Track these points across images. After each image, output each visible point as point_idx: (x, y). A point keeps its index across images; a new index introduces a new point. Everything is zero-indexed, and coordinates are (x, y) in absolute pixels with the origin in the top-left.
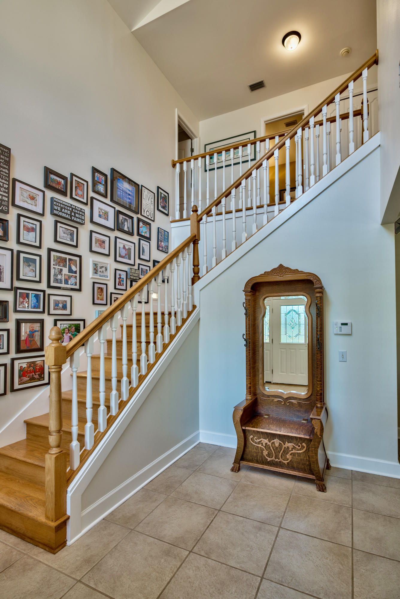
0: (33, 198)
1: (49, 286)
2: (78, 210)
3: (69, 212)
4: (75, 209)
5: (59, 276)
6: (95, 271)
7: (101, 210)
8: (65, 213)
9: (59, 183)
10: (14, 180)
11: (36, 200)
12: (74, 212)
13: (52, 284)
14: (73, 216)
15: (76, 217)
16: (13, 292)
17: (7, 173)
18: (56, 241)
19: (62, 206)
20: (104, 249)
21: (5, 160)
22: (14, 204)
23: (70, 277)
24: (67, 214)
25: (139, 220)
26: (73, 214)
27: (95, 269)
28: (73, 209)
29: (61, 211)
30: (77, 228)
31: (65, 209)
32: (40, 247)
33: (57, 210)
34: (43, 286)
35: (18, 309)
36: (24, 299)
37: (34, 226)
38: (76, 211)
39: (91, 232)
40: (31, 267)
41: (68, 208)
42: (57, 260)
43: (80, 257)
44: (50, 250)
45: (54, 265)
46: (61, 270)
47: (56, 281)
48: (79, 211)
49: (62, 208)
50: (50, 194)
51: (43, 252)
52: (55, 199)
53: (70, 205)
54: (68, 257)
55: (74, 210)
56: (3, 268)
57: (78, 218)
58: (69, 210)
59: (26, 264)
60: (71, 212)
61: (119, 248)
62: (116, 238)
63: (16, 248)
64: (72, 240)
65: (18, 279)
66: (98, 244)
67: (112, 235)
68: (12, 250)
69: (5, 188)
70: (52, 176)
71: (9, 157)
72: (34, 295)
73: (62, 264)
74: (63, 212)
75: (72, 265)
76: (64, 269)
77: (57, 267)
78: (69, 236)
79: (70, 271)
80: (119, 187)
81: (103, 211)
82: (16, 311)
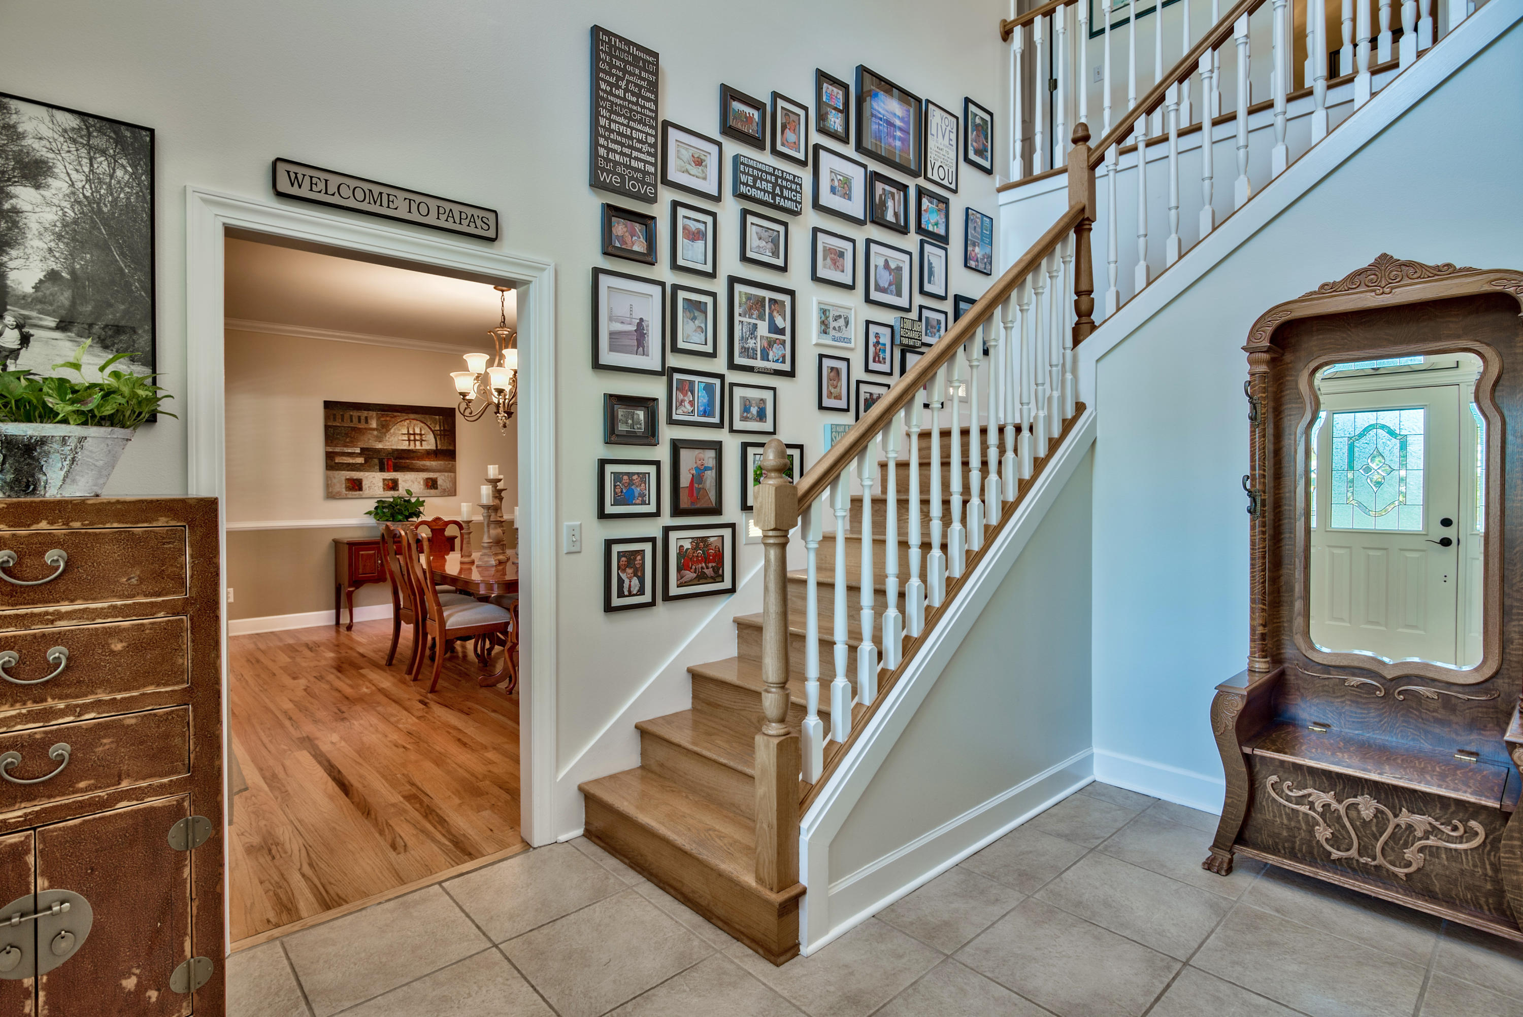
0: (699, 162)
1: (732, 366)
2: (787, 180)
3: (770, 187)
4: (782, 178)
5: (750, 340)
6: (823, 327)
7: (836, 174)
8: (761, 190)
9: (749, 119)
10: (666, 124)
11: (706, 166)
12: (779, 186)
13: (738, 360)
14: (778, 195)
15: (785, 198)
16: (665, 378)
17: (651, 110)
18: (744, 258)
19: (755, 172)
20: (843, 271)
21: (650, 82)
22: (666, 182)
23: (771, 343)
24: (765, 191)
25: (921, 192)
26: (778, 191)
27: (823, 323)
28: (777, 177)
29: (754, 187)
30: (786, 225)
31: (762, 179)
32: (713, 275)
33: (747, 185)
34: (719, 365)
35: (675, 417)
36: (685, 395)
37: (702, 227)
38: (784, 183)
39: (816, 230)
40: (696, 322)
41: (769, 177)
42: (746, 303)
43: (791, 293)
44: (733, 280)
45: (740, 315)
46: (755, 326)
47: (746, 352)
48: (791, 181)
49: (755, 179)
50: (732, 148)
51: (720, 286)
52: (742, 159)
53: (771, 170)
54: (767, 294)
55: (779, 181)
56: (648, 326)
57: (788, 199)
58: (771, 182)
59: (688, 314)
60: (775, 185)
61: (876, 266)
62: (869, 242)
63: (670, 278)
64: (775, 254)
65: (675, 349)
66: (829, 260)
67: (860, 235)
68: (662, 284)
69: (650, 145)
70: (737, 106)
71: (656, 74)
72: (702, 385)
73: (756, 313)
74: (758, 189)
75: (775, 313)
76: (758, 322)
77: (746, 320)
78: (770, 245)
79: (774, 329)
80: (874, 112)
81: (839, 177)
82: (671, 422)
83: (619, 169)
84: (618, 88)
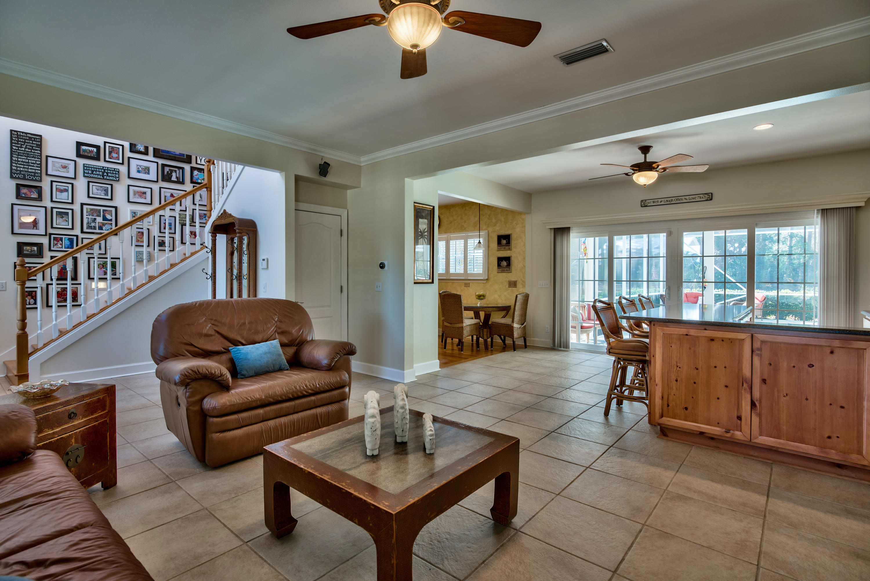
0: (65, 167)
1: (82, 232)
2: (111, 170)
3: (101, 173)
4: (108, 170)
5: (92, 224)
7: (140, 166)
8: (97, 174)
9: (92, 152)
10: (47, 157)
11: (69, 168)
12: (106, 172)
14: (105, 176)
15: (109, 176)
17: (39, 153)
18: (89, 197)
19: (93, 169)
20: (146, 199)
21: (37, 145)
22: (47, 174)
23: (104, 224)
25: (193, 169)
26: (105, 174)
28: (105, 170)
29: (92, 173)
30: (112, 185)
31: (97, 171)
32: (72, 203)
33: (88, 173)
34: (76, 232)
35: (52, 249)
36: (58, 242)
37: (67, 188)
38: (109, 171)
39: (129, 185)
40: (63, 218)
41: (100, 170)
42: (90, 211)
43: (116, 208)
44: (82, 204)
45: (87, 215)
46: (95, 219)
47: (89, 227)
48: (113, 171)
49: (93, 171)
50: (81, 162)
51: (77, 207)
52: (85, 165)
53: (102, 168)
54: (102, 208)
57: (111, 177)
58: (101, 172)
59: (59, 216)
60: (104, 172)
61: (165, 196)
62: (160, 188)
63: (49, 205)
64: (107, 194)
65: (53, 227)
66: (137, 195)
67: (155, 186)
68: (45, 207)
69: (38, 164)
70: (84, 147)
71: (41, 142)
72: (67, 239)
73: (95, 214)
74: (95, 174)
75: (106, 214)
76: (98, 218)
77: (90, 217)
78: (104, 192)
79: (105, 219)
81: (142, 167)
83: (22, 173)
84: (21, 147)
